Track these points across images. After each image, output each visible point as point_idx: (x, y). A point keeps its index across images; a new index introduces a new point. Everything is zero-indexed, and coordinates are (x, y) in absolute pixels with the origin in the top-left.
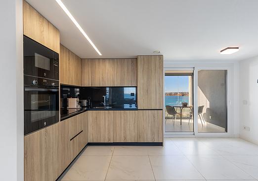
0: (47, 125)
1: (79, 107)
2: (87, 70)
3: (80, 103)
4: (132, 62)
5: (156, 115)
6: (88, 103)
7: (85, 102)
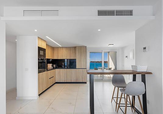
0: (43, 72)
1: (52, 67)
2: (56, 52)
3: (52, 66)
4: (75, 49)
5: (84, 71)
6: (56, 66)
7: (55, 66)
